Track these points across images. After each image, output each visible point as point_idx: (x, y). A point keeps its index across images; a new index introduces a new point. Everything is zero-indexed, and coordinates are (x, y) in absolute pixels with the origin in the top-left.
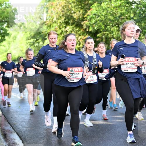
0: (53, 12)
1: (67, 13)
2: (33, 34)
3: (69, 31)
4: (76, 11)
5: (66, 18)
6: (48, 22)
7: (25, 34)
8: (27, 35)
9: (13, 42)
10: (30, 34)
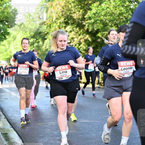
0: (53, 11)
1: (67, 12)
2: (32, 34)
3: (69, 31)
4: (75, 11)
5: (66, 18)
6: (47, 22)
7: (24, 34)
8: (27, 34)
9: (12, 42)
10: (31, 34)
